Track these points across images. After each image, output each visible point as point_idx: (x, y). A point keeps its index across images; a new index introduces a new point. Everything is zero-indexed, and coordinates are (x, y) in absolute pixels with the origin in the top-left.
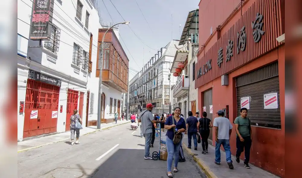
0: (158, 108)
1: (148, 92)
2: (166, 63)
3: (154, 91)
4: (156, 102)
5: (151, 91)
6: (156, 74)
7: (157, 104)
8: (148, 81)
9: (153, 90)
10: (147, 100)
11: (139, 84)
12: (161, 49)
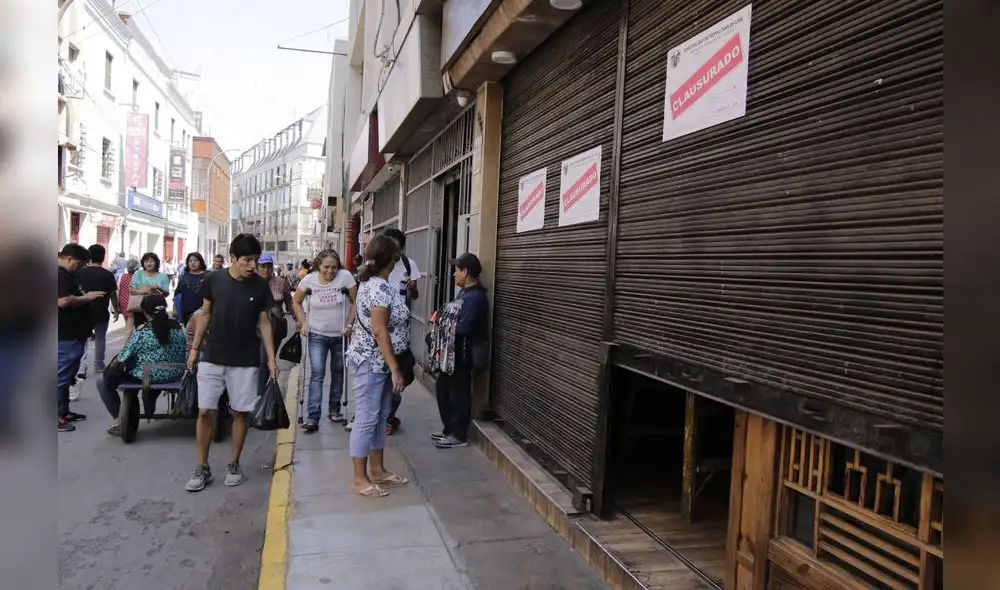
0: (292, 253)
1: (268, 215)
2: (308, 160)
3: (283, 215)
4: (288, 239)
5: (276, 214)
6: (287, 179)
7: (289, 245)
8: (270, 190)
9: (280, 213)
10: (267, 233)
11: (244, 189)
12: (301, 122)
